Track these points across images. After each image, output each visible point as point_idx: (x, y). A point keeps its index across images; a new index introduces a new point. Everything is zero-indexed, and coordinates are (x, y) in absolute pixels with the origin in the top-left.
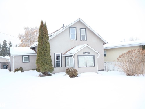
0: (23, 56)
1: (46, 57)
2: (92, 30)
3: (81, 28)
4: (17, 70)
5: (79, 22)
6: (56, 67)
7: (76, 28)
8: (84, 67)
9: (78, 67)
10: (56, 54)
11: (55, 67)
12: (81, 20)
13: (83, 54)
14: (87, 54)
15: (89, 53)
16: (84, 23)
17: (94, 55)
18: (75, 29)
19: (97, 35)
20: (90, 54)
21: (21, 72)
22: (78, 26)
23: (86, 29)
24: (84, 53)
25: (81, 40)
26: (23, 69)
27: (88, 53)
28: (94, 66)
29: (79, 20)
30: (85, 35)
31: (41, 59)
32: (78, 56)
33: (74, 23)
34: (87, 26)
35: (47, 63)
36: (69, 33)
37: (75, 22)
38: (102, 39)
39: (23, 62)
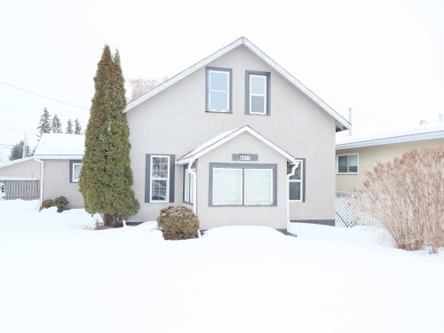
0: (72, 161)
1: (108, 167)
2: (290, 79)
3: (248, 73)
4: (47, 204)
5: (242, 49)
6: (151, 201)
7: (230, 70)
8: (233, 206)
9: (210, 204)
10: (152, 157)
11: (147, 200)
12: (247, 44)
13: (230, 161)
14: (247, 160)
15: (254, 157)
16: (258, 53)
17: (276, 165)
18: (228, 73)
19: (310, 95)
20: (260, 161)
21: (60, 211)
22: (240, 66)
23: (268, 75)
24: (236, 157)
25: (247, 112)
26: (67, 203)
27: (251, 155)
28: (275, 203)
29: (240, 43)
30: (265, 95)
31: (93, 170)
32: (212, 165)
33: (220, 54)
34: (273, 65)
35: (112, 184)
36: (204, 89)
37: (225, 51)
38: (330, 111)
39: (71, 181)
